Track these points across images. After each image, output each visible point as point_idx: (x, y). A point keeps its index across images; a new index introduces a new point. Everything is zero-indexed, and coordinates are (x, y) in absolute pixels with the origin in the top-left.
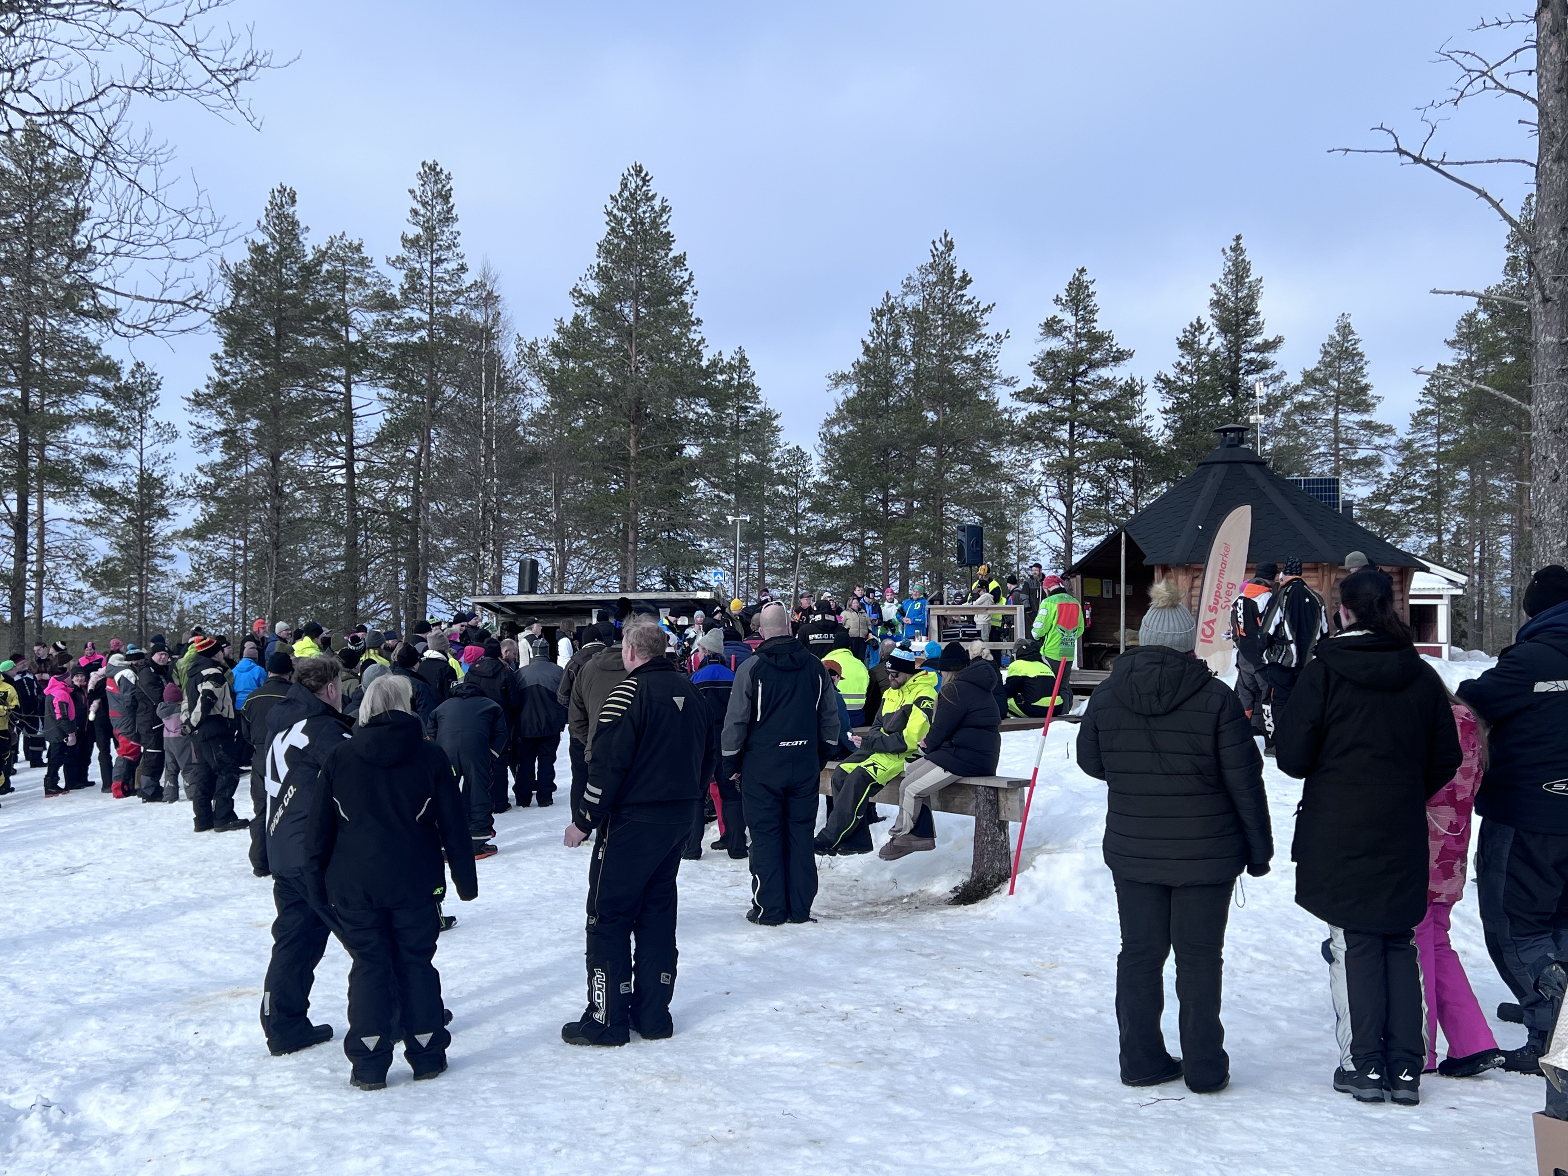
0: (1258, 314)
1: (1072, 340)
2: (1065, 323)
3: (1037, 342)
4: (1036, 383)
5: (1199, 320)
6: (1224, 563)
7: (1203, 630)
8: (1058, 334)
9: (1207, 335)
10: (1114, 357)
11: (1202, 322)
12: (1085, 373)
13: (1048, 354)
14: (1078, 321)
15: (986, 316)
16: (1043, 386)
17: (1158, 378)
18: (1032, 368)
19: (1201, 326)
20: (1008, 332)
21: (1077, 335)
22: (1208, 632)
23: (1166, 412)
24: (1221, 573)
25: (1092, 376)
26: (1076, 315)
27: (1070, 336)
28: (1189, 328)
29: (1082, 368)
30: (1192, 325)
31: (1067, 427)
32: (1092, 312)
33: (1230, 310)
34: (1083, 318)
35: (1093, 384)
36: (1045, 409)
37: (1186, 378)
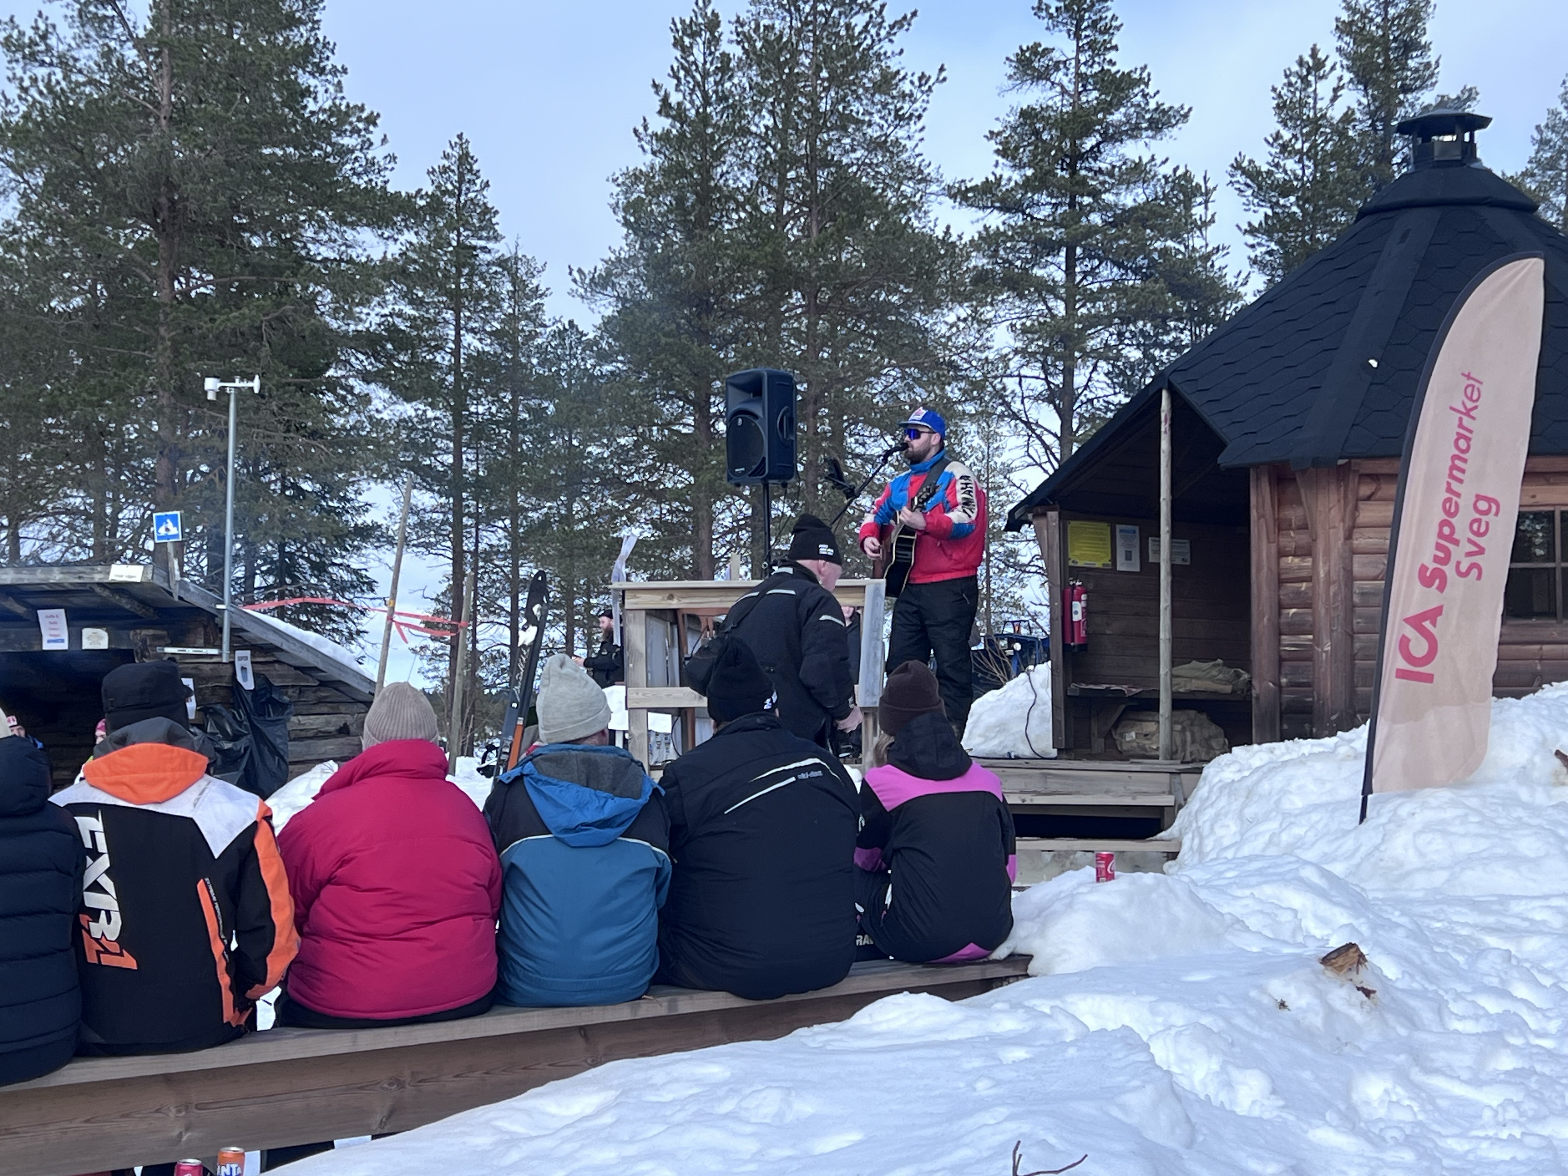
0: (1426, 48)
1: (1071, 88)
2: (1056, 56)
3: (1002, 92)
4: (998, 172)
5: (1314, 52)
6: (1464, 436)
7: (1404, 642)
8: (1043, 75)
9: (1331, 82)
10: (1151, 121)
11: (1321, 56)
12: (1094, 153)
13: (1024, 114)
14: (1079, 50)
15: (900, 37)
16: (1011, 176)
17: (1237, 166)
18: (993, 145)
19: (1319, 64)
20: (942, 69)
21: (1080, 77)
22: (1419, 648)
23: (1252, 231)
24: (1456, 470)
25: (1111, 156)
26: (1078, 37)
27: (1065, 81)
28: (1295, 68)
29: (1089, 143)
30: (1301, 62)
31: (1062, 258)
32: (1106, 31)
33: (1371, 40)
34: (1092, 45)
35: (1111, 174)
36: (1018, 220)
37: (1291, 164)
